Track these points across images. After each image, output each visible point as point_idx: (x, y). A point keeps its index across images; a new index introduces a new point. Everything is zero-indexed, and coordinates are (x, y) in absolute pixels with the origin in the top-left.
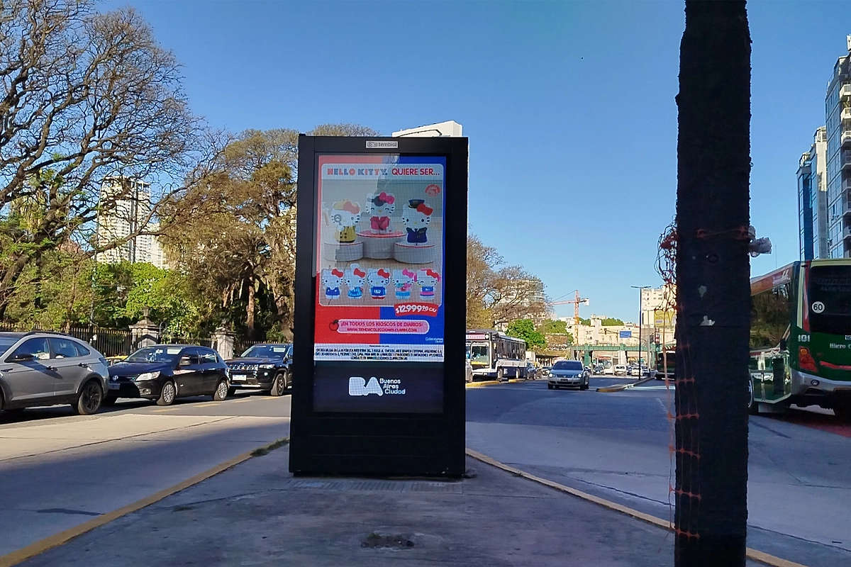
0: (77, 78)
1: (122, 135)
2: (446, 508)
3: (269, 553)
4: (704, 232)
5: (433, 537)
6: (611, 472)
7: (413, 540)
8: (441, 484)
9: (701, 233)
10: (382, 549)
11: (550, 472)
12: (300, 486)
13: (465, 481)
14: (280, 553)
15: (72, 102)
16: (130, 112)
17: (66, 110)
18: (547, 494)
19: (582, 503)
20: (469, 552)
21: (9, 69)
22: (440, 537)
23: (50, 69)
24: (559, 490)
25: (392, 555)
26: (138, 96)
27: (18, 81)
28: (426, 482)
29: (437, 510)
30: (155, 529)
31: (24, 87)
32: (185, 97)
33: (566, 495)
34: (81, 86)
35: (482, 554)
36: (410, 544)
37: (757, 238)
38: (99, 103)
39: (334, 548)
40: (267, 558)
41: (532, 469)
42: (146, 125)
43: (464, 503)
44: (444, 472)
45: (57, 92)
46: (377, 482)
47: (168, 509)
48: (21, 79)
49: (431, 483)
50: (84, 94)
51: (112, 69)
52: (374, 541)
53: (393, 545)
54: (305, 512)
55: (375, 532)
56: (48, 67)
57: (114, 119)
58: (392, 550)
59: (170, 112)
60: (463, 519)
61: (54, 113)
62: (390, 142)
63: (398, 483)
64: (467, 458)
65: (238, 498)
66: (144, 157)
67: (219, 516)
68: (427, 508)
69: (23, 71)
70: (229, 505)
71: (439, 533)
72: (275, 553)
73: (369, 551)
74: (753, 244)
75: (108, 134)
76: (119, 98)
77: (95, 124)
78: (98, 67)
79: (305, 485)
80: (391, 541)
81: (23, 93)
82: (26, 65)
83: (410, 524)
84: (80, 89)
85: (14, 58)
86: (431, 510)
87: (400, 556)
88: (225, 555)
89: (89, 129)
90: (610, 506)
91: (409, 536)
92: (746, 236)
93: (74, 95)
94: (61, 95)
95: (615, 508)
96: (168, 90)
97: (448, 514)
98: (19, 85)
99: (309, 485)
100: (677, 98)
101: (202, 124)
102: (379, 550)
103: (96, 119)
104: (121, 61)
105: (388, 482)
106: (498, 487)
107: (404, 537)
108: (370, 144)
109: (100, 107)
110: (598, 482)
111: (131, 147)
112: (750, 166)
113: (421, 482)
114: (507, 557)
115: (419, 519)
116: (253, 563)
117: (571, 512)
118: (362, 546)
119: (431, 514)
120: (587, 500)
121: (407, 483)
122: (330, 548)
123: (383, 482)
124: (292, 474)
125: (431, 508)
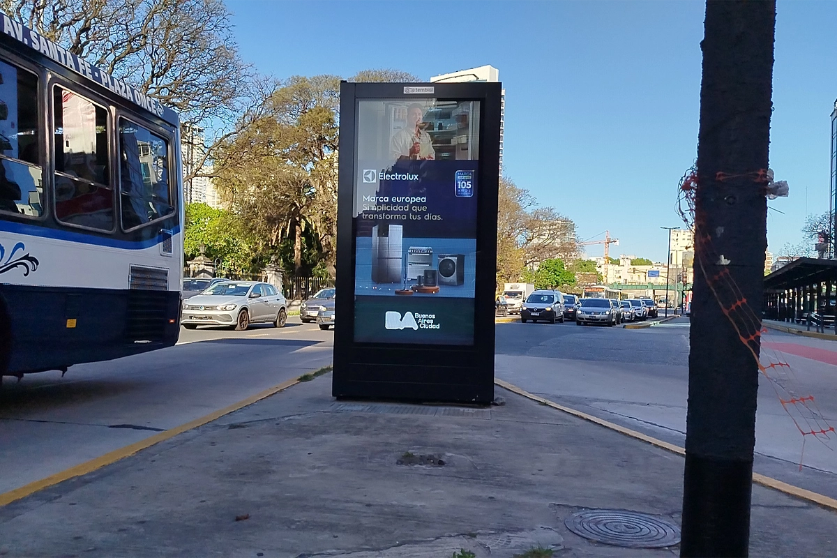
0: (136, 28)
1: (178, 82)
2: (475, 432)
3: (314, 468)
4: (723, 175)
5: (462, 457)
6: (633, 403)
7: (444, 460)
8: (471, 410)
9: (720, 175)
10: (416, 466)
11: (574, 402)
12: (341, 409)
13: (494, 408)
14: (325, 468)
15: (131, 51)
16: (185, 60)
17: (126, 59)
18: (570, 421)
19: (603, 431)
20: (495, 471)
21: (74, 20)
22: (469, 458)
23: (111, 19)
24: (582, 418)
25: (424, 472)
26: (192, 44)
27: (82, 31)
28: (457, 408)
29: (467, 434)
30: (213, 444)
31: (87, 37)
32: (236, 45)
33: (588, 423)
34: (139, 36)
35: (507, 474)
36: (441, 463)
37: (775, 181)
38: (156, 51)
39: (372, 464)
40: (311, 471)
41: (558, 398)
42: (199, 73)
43: (492, 428)
44: (474, 400)
45: (118, 41)
46: (413, 406)
47: (225, 426)
48: (85, 29)
49: (462, 409)
50: (142, 43)
51: (167, 19)
52: (408, 459)
53: (425, 463)
54: (346, 432)
55: (410, 451)
56: (109, 18)
57: (171, 67)
58: (424, 468)
59: (222, 61)
60: (491, 443)
61: (115, 61)
62: (426, 88)
63: (432, 408)
64: (496, 388)
65: (287, 419)
66: (199, 103)
67: (269, 434)
68: (457, 431)
69: (86, 22)
70: (278, 424)
71: (470, 454)
72: (319, 468)
73: (404, 467)
74: (773, 187)
75: (164, 81)
76: (174, 46)
77: (153, 72)
78: (154, 17)
79: (346, 408)
80: (424, 460)
81: (86, 43)
82: (89, 15)
83: (442, 446)
84: (138, 38)
85: (78, 9)
86: (462, 433)
87: (432, 473)
88: (274, 468)
89: (148, 76)
90: (630, 434)
91: (440, 456)
92: (765, 179)
93: (133, 44)
94: (121, 44)
95: (634, 435)
96: (218, 39)
97: (478, 437)
98: (83, 35)
99: (350, 408)
100: (702, 44)
101: (251, 71)
102: (413, 467)
103: (153, 67)
104: (175, 11)
105: (422, 407)
106: (525, 414)
107: (436, 457)
108: (407, 90)
109: (157, 56)
110: (620, 412)
111: (187, 94)
112: (771, 111)
113: (453, 408)
114: (531, 478)
115: (450, 441)
116: (299, 476)
117: (593, 439)
118: (397, 463)
119: (461, 436)
120: (608, 428)
121: (440, 408)
122: (369, 465)
123: (418, 407)
124: (335, 398)
125: (461, 431)
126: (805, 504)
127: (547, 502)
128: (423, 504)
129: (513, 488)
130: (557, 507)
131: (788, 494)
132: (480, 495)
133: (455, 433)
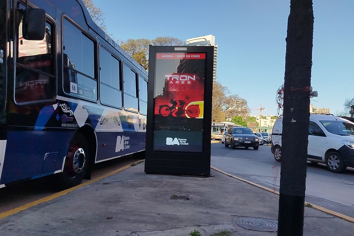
2: (202, 187)
3: (137, 200)
4: (293, 88)
5: (196, 196)
6: (268, 177)
7: (189, 197)
8: (201, 179)
10: (178, 200)
11: (243, 176)
12: (148, 177)
13: (210, 178)
14: (141, 200)
18: (241, 184)
19: (254, 187)
20: (210, 202)
22: (199, 197)
24: (246, 182)
25: (181, 202)
28: (195, 178)
29: (199, 188)
30: (97, 190)
33: (249, 184)
35: (214, 203)
36: (188, 199)
37: (313, 91)
39: (160, 199)
41: (237, 174)
43: (209, 186)
44: (202, 174)
46: (177, 177)
47: (101, 184)
49: (197, 178)
52: (175, 197)
53: (181, 199)
54: (150, 186)
55: (175, 194)
58: (181, 201)
60: (209, 191)
63: (185, 177)
64: (211, 169)
65: (126, 181)
67: (119, 187)
70: (123, 183)
72: (139, 200)
73: (173, 200)
79: (150, 177)
80: (181, 198)
83: (189, 192)
86: (197, 188)
87: (184, 203)
88: (122, 200)
90: (265, 189)
91: (188, 196)
92: (309, 90)
95: (267, 189)
97: (203, 189)
99: (151, 177)
100: (286, 39)
102: (176, 200)
105: (181, 177)
106: (223, 180)
107: (186, 196)
110: (262, 180)
112: (312, 64)
113: (193, 178)
114: (223, 205)
115: (192, 191)
116: (132, 203)
117: (250, 190)
118: (170, 199)
119: (196, 189)
120: (256, 186)
121: (188, 178)
122: (159, 199)
123: (179, 177)
124: (146, 173)
125: (196, 187)
126: (332, 217)
127: (229, 214)
128: (180, 214)
129: (216, 209)
130: (233, 216)
131: (326, 213)
132: (203, 211)
133: (194, 187)
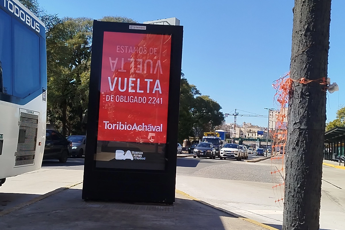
2: (164, 219)
8: (162, 207)
12: (88, 206)
13: (175, 206)
28: (155, 206)
29: (159, 221)
43: (173, 217)
44: (164, 201)
46: (129, 205)
49: (157, 207)
54: (90, 220)
60: (174, 226)
62: (142, 26)
63: (140, 206)
65: (54, 212)
67: (43, 221)
70: (48, 215)
79: (90, 206)
86: (156, 221)
97: (165, 223)
99: (93, 206)
105: (134, 205)
113: (152, 206)
115: (150, 225)
121: (144, 206)
123: (132, 205)
124: (84, 200)
125: (156, 219)
133: (153, 221)
